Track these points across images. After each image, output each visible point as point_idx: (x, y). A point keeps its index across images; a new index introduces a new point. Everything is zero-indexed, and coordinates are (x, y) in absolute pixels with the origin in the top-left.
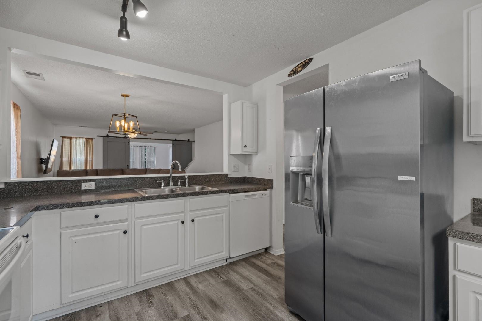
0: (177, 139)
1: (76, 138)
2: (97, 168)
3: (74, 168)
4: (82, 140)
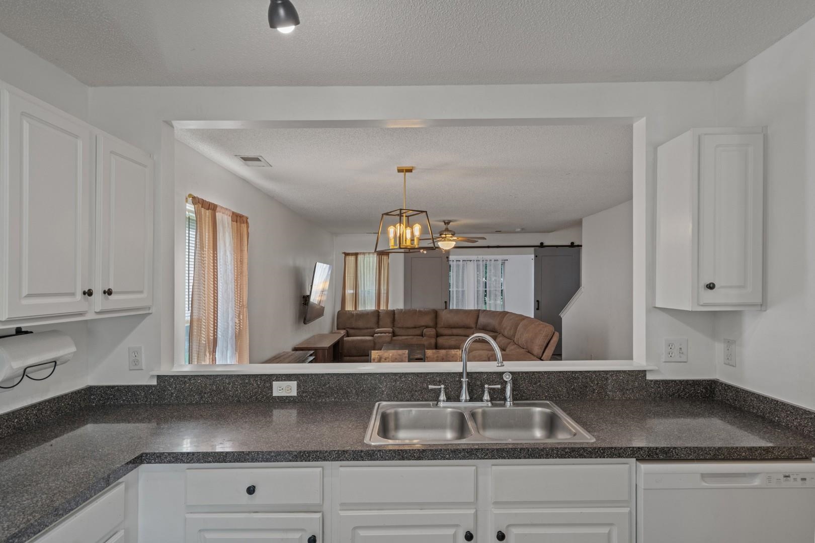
0: (545, 244)
1: (364, 254)
2: (395, 308)
3: (361, 308)
4: (373, 257)
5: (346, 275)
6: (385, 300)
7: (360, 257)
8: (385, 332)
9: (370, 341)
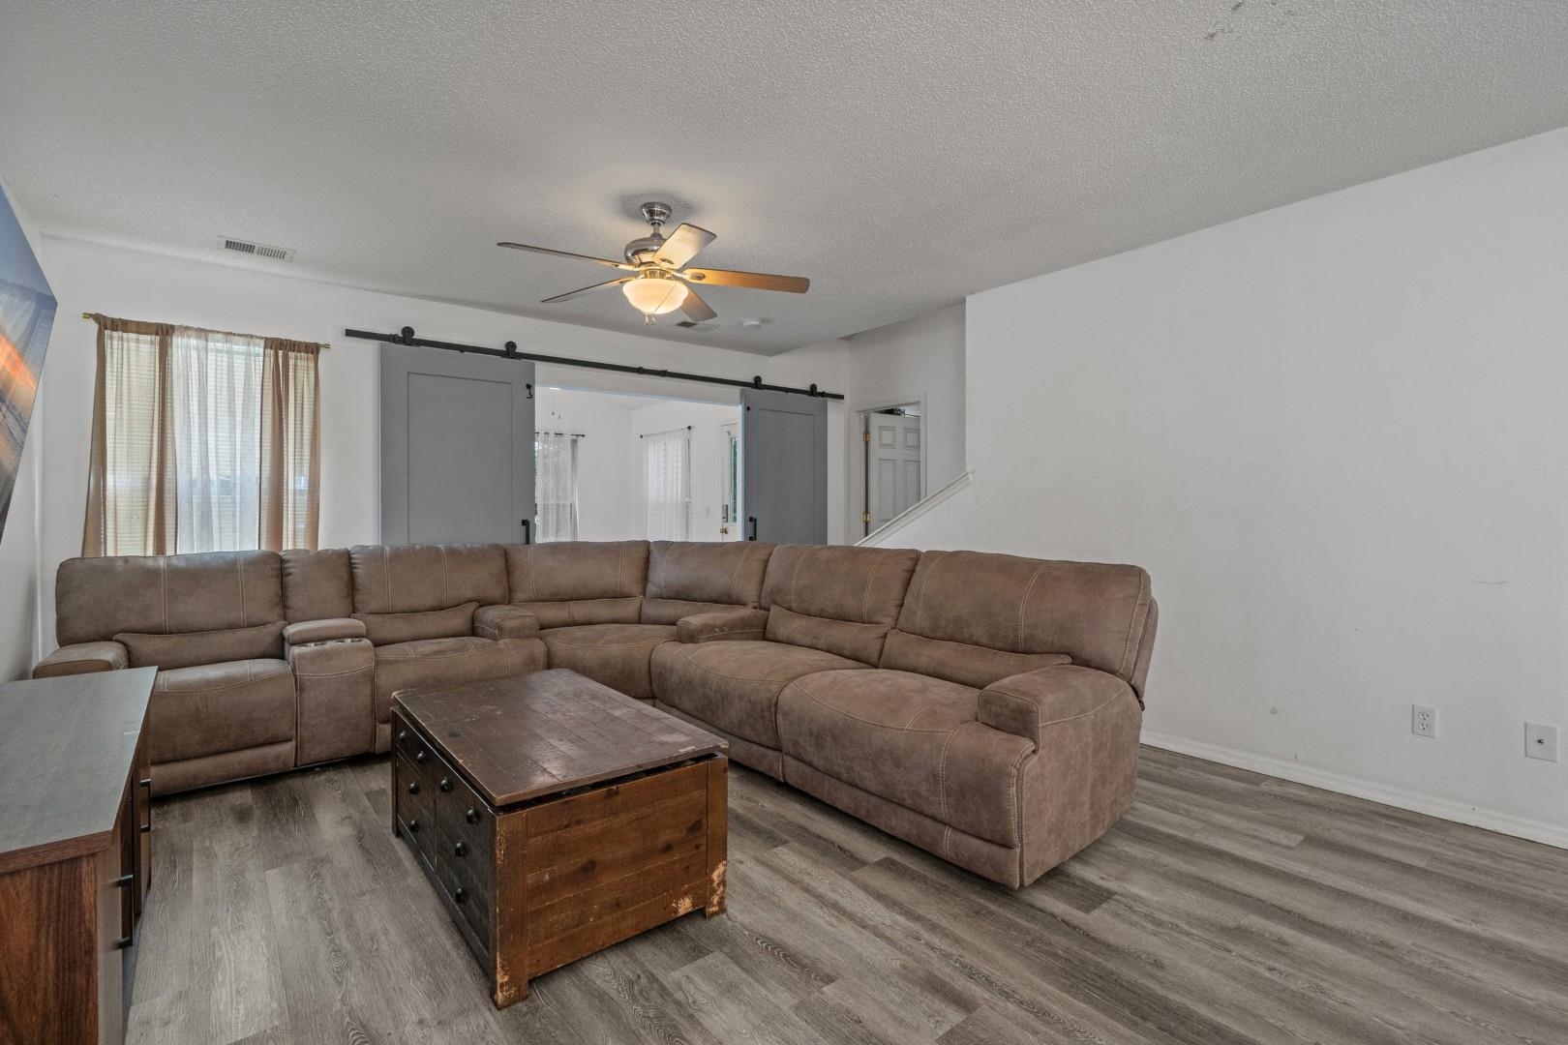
0: (764, 382)
1: (203, 333)
2: (348, 544)
3: (187, 546)
4: (248, 355)
5: (110, 413)
6: (303, 511)
7: (177, 341)
8: (340, 633)
9: (273, 679)
